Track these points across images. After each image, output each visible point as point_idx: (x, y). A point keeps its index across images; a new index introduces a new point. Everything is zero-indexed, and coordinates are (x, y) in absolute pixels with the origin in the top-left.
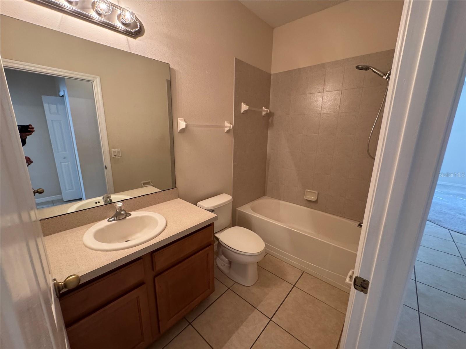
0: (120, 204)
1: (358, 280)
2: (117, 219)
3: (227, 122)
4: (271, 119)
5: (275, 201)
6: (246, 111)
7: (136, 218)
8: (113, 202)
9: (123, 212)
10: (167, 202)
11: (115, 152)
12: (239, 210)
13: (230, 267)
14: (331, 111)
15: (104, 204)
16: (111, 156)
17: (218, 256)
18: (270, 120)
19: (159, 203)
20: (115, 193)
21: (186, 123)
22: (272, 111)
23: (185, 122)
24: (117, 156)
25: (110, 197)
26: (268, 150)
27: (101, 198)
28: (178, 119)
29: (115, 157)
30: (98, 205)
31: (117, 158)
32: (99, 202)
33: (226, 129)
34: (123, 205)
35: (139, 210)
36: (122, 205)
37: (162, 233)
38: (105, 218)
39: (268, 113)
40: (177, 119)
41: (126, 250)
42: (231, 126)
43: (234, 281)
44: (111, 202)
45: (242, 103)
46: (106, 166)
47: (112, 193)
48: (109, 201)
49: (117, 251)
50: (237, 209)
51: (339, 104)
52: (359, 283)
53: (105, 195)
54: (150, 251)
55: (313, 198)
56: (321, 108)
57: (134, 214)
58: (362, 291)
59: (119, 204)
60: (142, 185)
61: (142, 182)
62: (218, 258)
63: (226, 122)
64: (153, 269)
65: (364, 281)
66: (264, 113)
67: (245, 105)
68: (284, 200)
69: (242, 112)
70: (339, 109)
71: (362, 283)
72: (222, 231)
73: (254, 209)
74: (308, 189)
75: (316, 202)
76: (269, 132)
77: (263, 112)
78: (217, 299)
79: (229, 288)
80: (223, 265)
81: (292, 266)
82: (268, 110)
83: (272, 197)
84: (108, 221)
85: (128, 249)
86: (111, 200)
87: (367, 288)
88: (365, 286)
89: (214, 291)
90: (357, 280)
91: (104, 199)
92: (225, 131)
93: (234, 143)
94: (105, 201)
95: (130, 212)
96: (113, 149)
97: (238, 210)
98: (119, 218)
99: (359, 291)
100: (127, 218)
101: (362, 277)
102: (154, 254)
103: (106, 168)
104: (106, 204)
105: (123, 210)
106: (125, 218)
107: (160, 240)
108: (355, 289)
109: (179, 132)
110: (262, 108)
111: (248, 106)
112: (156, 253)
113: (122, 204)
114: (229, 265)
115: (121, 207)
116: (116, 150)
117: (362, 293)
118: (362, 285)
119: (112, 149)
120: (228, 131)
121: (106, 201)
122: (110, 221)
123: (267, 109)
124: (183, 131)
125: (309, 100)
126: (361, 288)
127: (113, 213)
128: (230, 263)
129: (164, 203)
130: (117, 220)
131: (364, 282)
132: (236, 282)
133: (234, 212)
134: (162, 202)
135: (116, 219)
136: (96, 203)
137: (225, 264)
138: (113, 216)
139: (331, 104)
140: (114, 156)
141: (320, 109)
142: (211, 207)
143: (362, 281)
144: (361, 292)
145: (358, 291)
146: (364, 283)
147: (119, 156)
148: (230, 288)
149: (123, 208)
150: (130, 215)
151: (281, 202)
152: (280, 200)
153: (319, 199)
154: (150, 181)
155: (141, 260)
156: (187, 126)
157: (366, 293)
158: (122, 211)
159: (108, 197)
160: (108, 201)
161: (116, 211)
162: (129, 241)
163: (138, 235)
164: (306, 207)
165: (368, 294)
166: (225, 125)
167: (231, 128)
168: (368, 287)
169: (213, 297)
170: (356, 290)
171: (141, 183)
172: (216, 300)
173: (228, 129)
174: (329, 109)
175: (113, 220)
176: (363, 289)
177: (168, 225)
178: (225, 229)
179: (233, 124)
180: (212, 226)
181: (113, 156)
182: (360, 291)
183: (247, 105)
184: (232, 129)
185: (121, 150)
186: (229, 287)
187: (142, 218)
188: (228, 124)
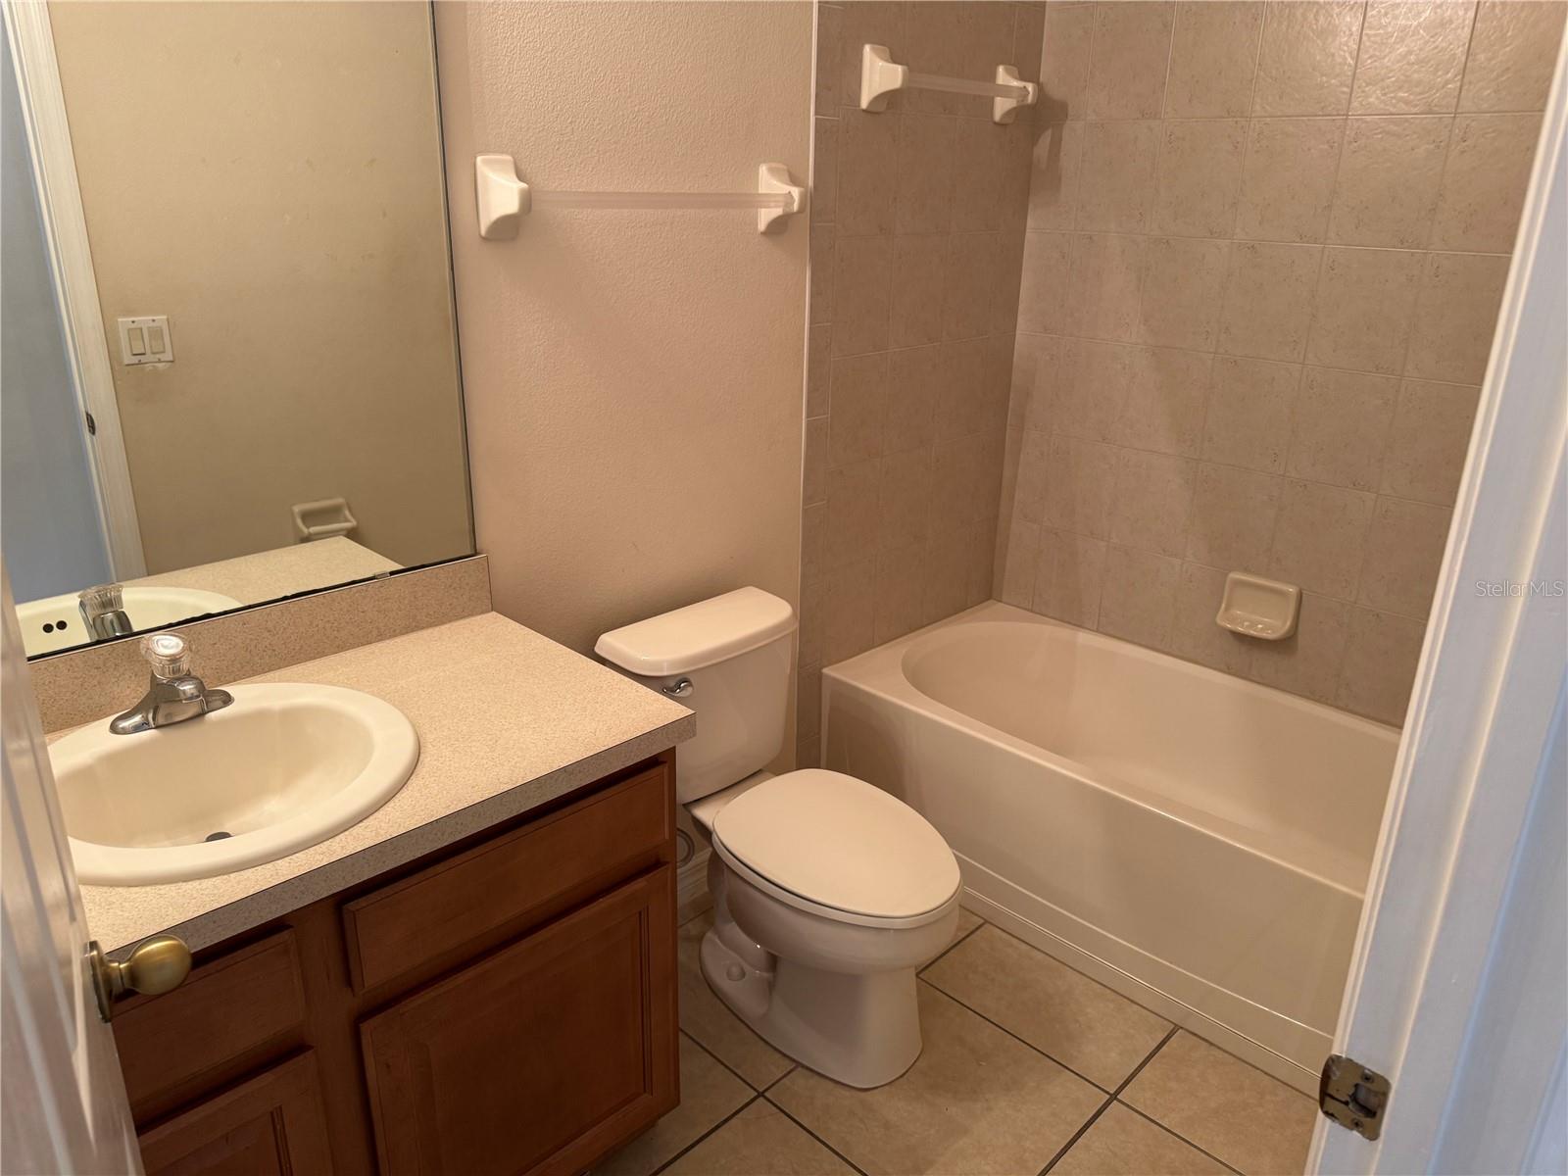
0: (168, 645)
1: (1338, 1073)
2: (161, 721)
3: (771, 170)
4: (1046, 140)
5: (1047, 632)
6: (889, 99)
7: (260, 717)
8: (136, 629)
9: (188, 688)
10: (430, 630)
11: (136, 333)
12: (835, 680)
13: (771, 986)
14: (1407, 102)
15: (88, 640)
16: (113, 357)
17: (710, 923)
18: (1042, 148)
19: (381, 637)
20: (149, 575)
21: (524, 185)
22: (1056, 91)
23: (520, 177)
24: (149, 357)
25: (119, 599)
26: (1018, 332)
27: (72, 600)
28: (479, 159)
29: (140, 363)
30: (58, 640)
31: (149, 367)
32: (62, 625)
33: (766, 216)
34: (188, 648)
35: (271, 674)
36: (183, 650)
37: (391, 804)
38: (96, 715)
39: (1029, 106)
40: (476, 158)
41: (207, 883)
42: (796, 192)
43: (794, 1060)
44: (123, 628)
45: (867, 48)
46: (89, 417)
47: (129, 575)
48: (112, 622)
49: (165, 889)
50: (825, 671)
51: (1460, 52)
52: (1342, 1087)
53: (92, 592)
54: (331, 893)
55: (1269, 624)
56: (1349, 82)
57: (248, 696)
58: (1356, 1125)
59: (166, 643)
60: (299, 522)
61: (297, 509)
62: (709, 935)
63: (763, 169)
64: (349, 982)
65: (1368, 1078)
66: (1002, 106)
67: (882, 59)
68: (1099, 630)
69: (864, 104)
70: (1461, 86)
71: (1357, 1086)
72: (735, 789)
73: (919, 679)
74: (1246, 570)
75: (1285, 644)
76: (1030, 223)
77: (998, 100)
78: (692, 1146)
79: (761, 1094)
80: (735, 971)
81: (1113, 996)
82: (1030, 87)
83: (1037, 607)
84: (114, 729)
85: (217, 880)
86: (123, 620)
87: (1378, 1114)
88: (1373, 1102)
89: (677, 1102)
90: (1336, 1074)
91: (88, 608)
92: (762, 226)
93: (812, 296)
94: (94, 624)
95: (228, 682)
96: (124, 316)
97: (828, 676)
98: (169, 715)
99: (1342, 1124)
100: (212, 715)
101: (1361, 1062)
102: (352, 906)
103: (92, 428)
104: (98, 642)
105: (188, 677)
106: (201, 714)
107: (377, 834)
108: (1327, 1114)
109: (485, 239)
110: (993, 76)
111: (899, 68)
112: (362, 902)
113: (181, 644)
114: (766, 975)
115: (174, 659)
116: (143, 320)
117: (1355, 1133)
118: (1362, 1096)
119: (120, 320)
120: (778, 227)
121: (98, 622)
122: (125, 732)
123: (1022, 78)
124: (507, 229)
125: (1284, 27)
126: (1352, 1111)
127: (141, 691)
128: (773, 962)
129: (413, 636)
130: (156, 728)
131: (1368, 1085)
132: (799, 1064)
133: (808, 687)
134: (402, 634)
135: (154, 719)
136: (48, 628)
137: (747, 968)
138: (137, 701)
139: (1412, 58)
140: (135, 360)
141: (1342, 84)
142: (673, 664)
143: (1360, 1081)
144: (1352, 1129)
145: (1337, 1125)
146: (1369, 1090)
147: (162, 357)
148: (767, 1094)
149: (185, 666)
150: (227, 700)
151: (1085, 638)
152: (1080, 626)
153: (1300, 628)
154: (340, 500)
155: (285, 935)
156: (527, 201)
157: (1373, 1135)
158: (181, 680)
159: (110, 603)
160: (108, 624)
161: (149, 676)
162: (224, 835)
163: (273, 805)
164: (1228, 670)
165: (1380, 1143)
166: (761, 190)
167: (795, 207)
168: (1382, 1105)
169: (673, 1131)
170: (1328, 1121)
171: (292, 514)
172: (687, 1150)
173: (777, 212)
174: (1400, 88)
175: (137, 729)
176: (1361, 1117)
177: (426, 760)
178: (748, 783)
179: (811, 183)
180: (665, 769)
181: (128, 359)
182: (1345, 1126)
183: (894, 59)
184: (801, 210)
185: (168, 319)
186: (761, 1090)
187: (291, 718)
188: (779, 184)
